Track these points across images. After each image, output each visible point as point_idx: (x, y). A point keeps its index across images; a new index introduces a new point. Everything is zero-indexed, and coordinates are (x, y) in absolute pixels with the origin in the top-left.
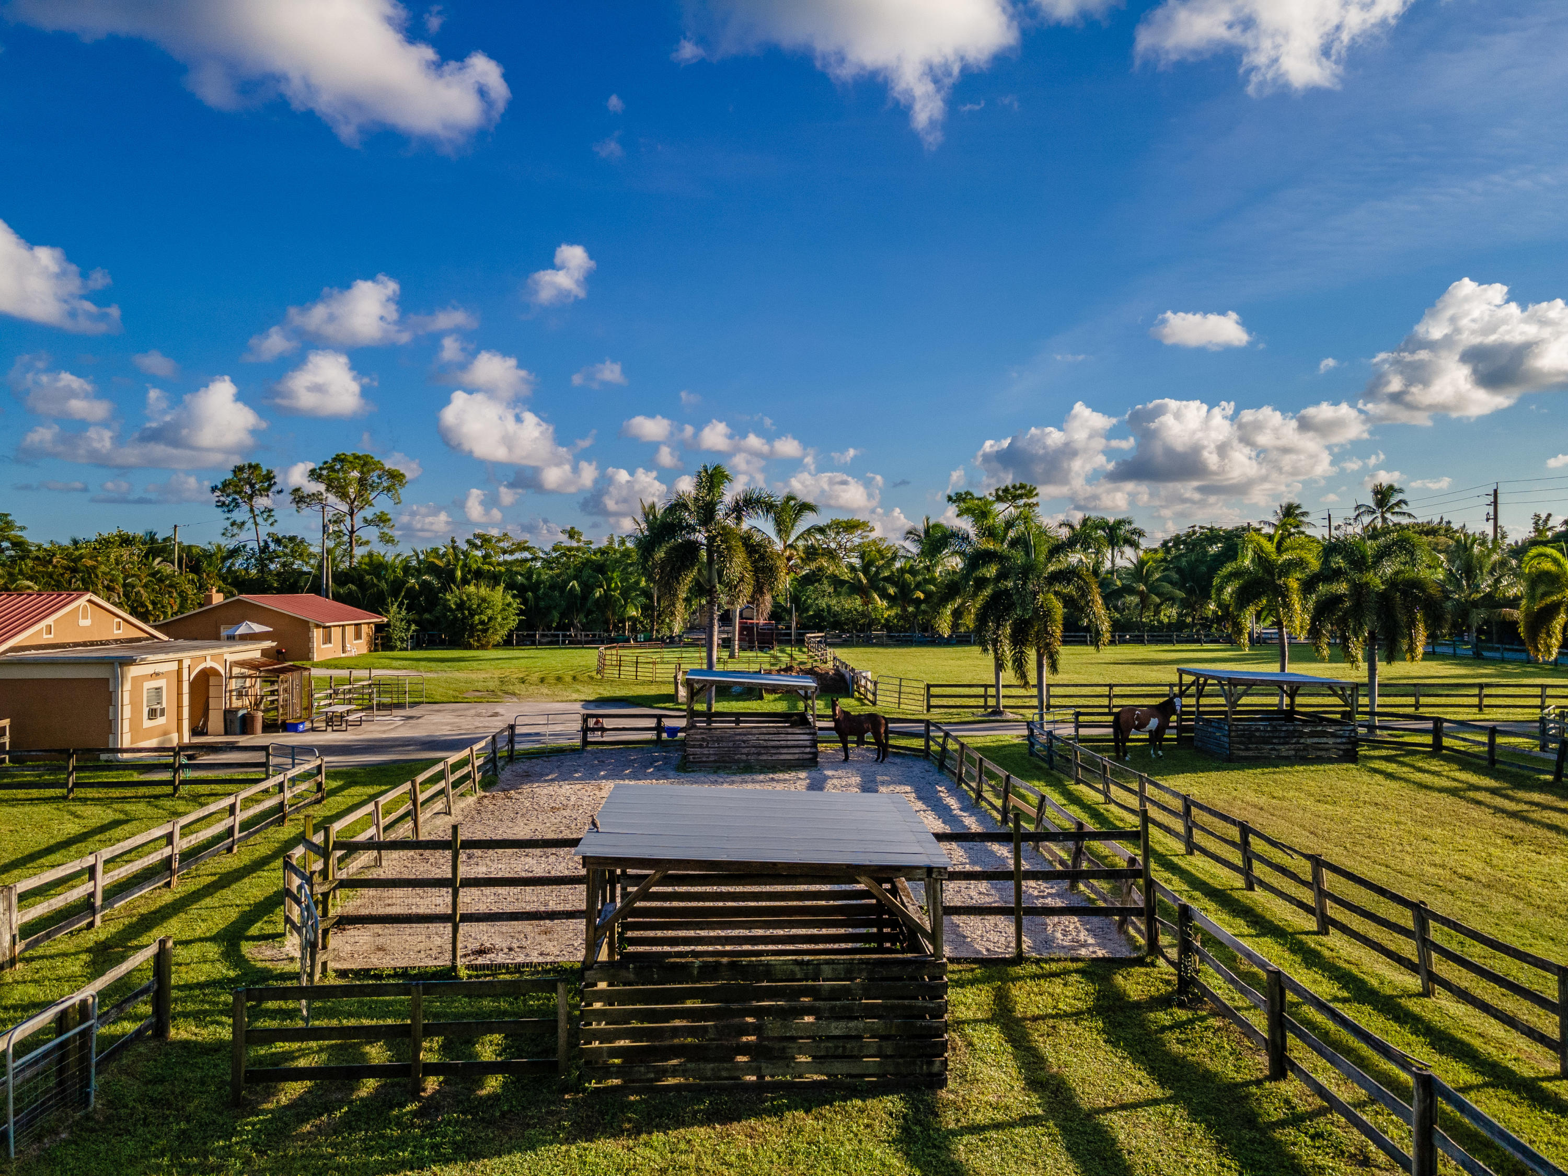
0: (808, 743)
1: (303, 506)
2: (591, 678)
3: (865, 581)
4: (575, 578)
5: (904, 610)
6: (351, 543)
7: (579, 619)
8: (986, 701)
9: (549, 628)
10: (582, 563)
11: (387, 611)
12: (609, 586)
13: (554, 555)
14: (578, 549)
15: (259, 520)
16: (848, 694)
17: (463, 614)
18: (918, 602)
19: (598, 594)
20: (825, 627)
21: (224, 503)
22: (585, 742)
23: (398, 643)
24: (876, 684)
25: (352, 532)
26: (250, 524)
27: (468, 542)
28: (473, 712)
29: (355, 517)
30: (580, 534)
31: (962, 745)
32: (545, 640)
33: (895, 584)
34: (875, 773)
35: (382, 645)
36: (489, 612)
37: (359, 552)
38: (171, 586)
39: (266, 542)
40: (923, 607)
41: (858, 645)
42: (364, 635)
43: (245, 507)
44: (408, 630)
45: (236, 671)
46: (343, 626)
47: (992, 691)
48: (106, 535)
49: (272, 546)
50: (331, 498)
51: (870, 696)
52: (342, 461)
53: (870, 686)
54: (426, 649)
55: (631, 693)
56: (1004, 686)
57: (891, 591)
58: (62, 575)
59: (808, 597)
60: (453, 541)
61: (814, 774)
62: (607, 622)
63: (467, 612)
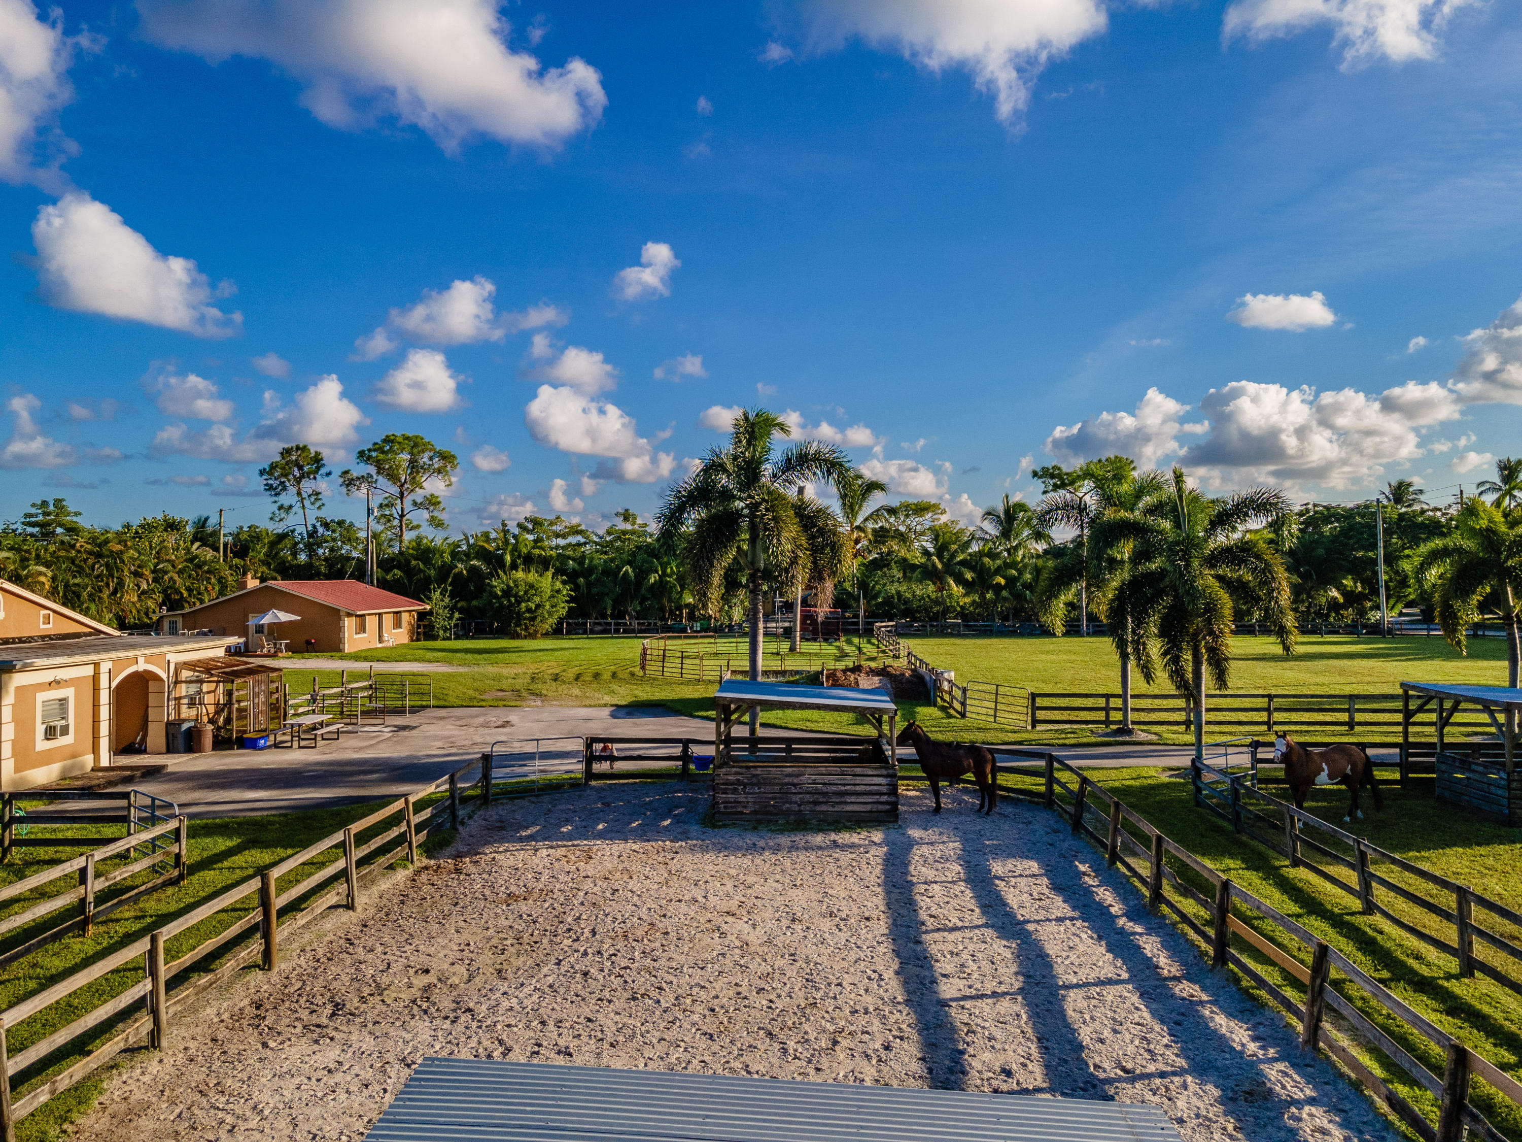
0: (884, 789)
1: (354, 489)
2: (633, 674)
3: (940, 566)
4: (629, 563)
5: (983, 596)
6: (401, 527)
7: (633, 607)
8: (1107, 716)
9: (604, 616)
10: (637, 547)
11: (430, 599)
12: (664, 571)
13: (608, 539)
14: (633, 533)
15: (307, 503)
16: (931, 703)
17: (509, 601)
18: (998, 588)
19: (652, 580)
20: (896, 616)
21: (271, 486)
22: (589, 775)
23: (441, 632)
24: (965, 690)
25: (402, 516)
26: (297, 508)
27: (520, 525)
28: (481, 720)
29: (405, 500)
30: (635, 517)
31: (1085, 781)
32: (598, 628)
33: (972, 568)
34: (980, 835)
35: (425, 633)
36: (537, 599)
37: (408, 536)
38: (209, 572)
39: (314, 527)
40: (1004, 593)
41: (932, 635)
42: (404, 624)
43: (293, 490)
44: (451, 618)
45: (185, 674)
46: (380, 615)
47: (1117, 703)
48: (150, 519)
49: (321, 530)
50: (382, 481)
51: (957, 705)
52: (393, 441)
53: (957, 693)
54: (473, 638)
55: (672, 696)
56: (1132, 697)
57: (969, 576)
58: (85, 560)
59: (877, 583)
60: (504, 525)
61: (894, 835)
62: (662, 609)
63: (513, 600)
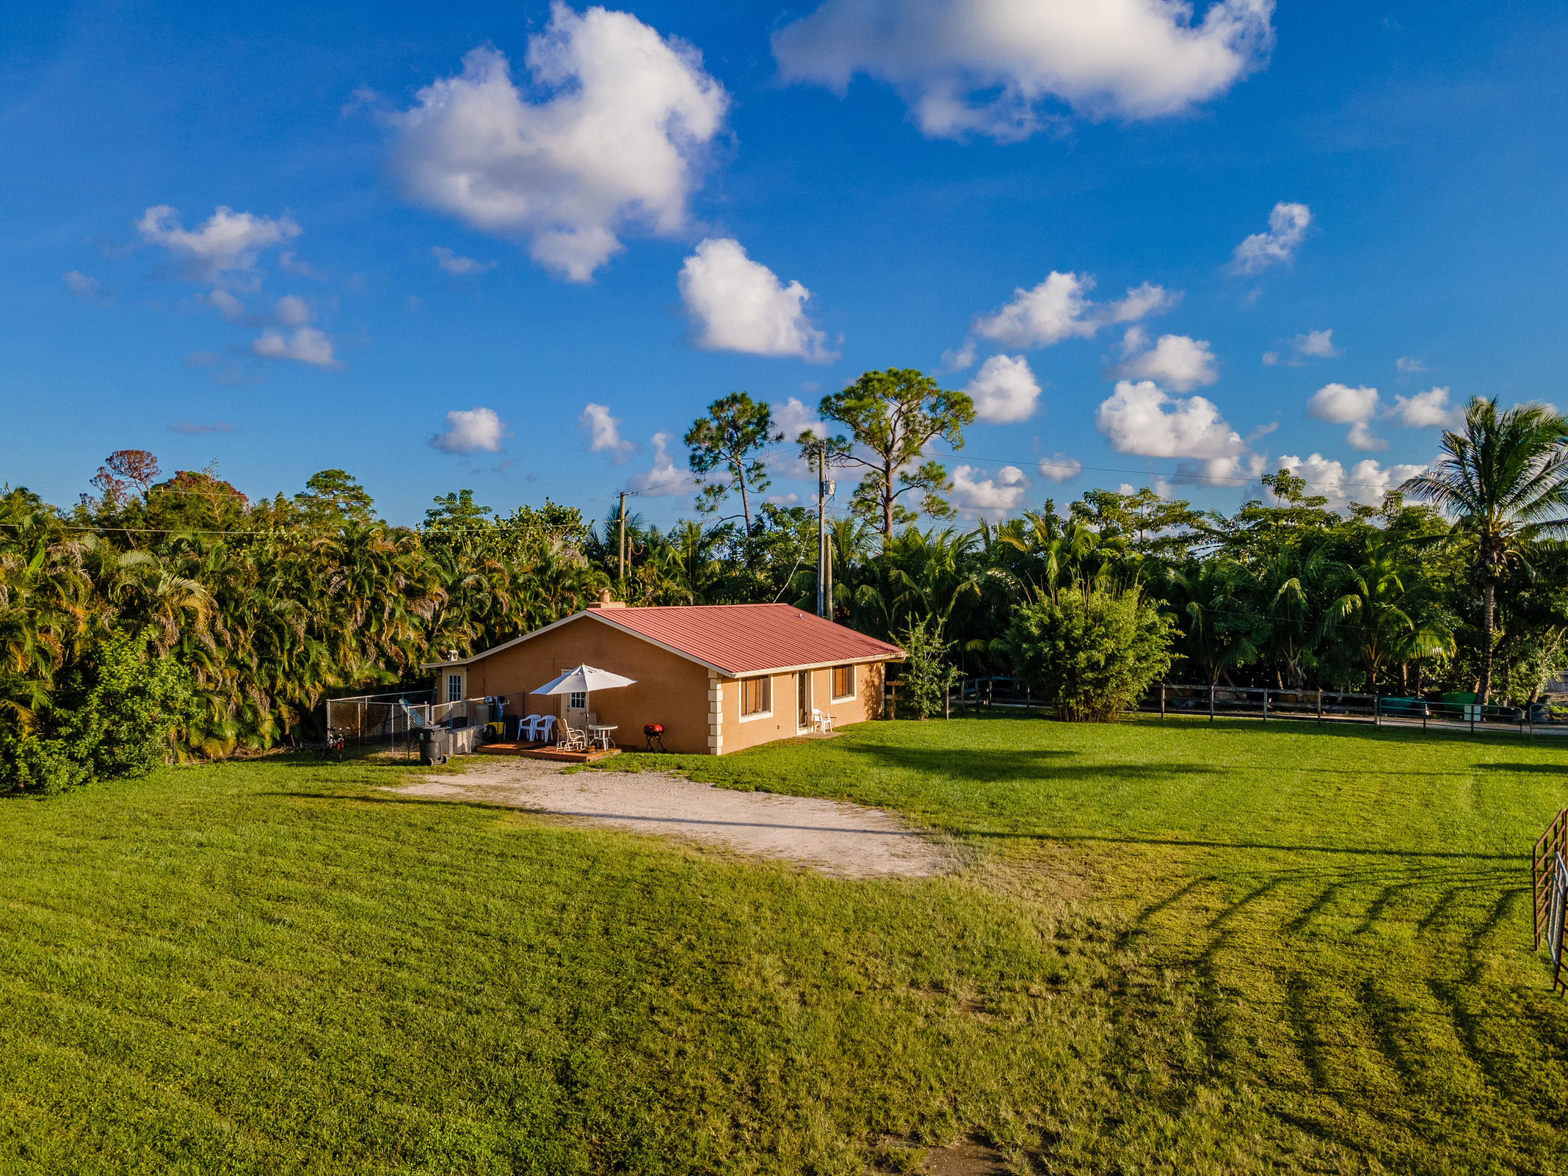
1: (817, 459)
4: (1294, 572)
10: (1304, 542)
11: (905, 639)
15: (746, 482)
19: (1347, 607)
23: (926, 704)
25: (888, 500)
26: (733, 490)
27: (1075, 507)
29: (892, 476)
30: (1298, 484)
35: (897, 705)
37: (895, 531)
39: (759, 519)
42: (859, 687)
43: (726, 463)
50: (860, 447)
52: (873, 382)
60: (1049, 506)
63: (1061, 645)
